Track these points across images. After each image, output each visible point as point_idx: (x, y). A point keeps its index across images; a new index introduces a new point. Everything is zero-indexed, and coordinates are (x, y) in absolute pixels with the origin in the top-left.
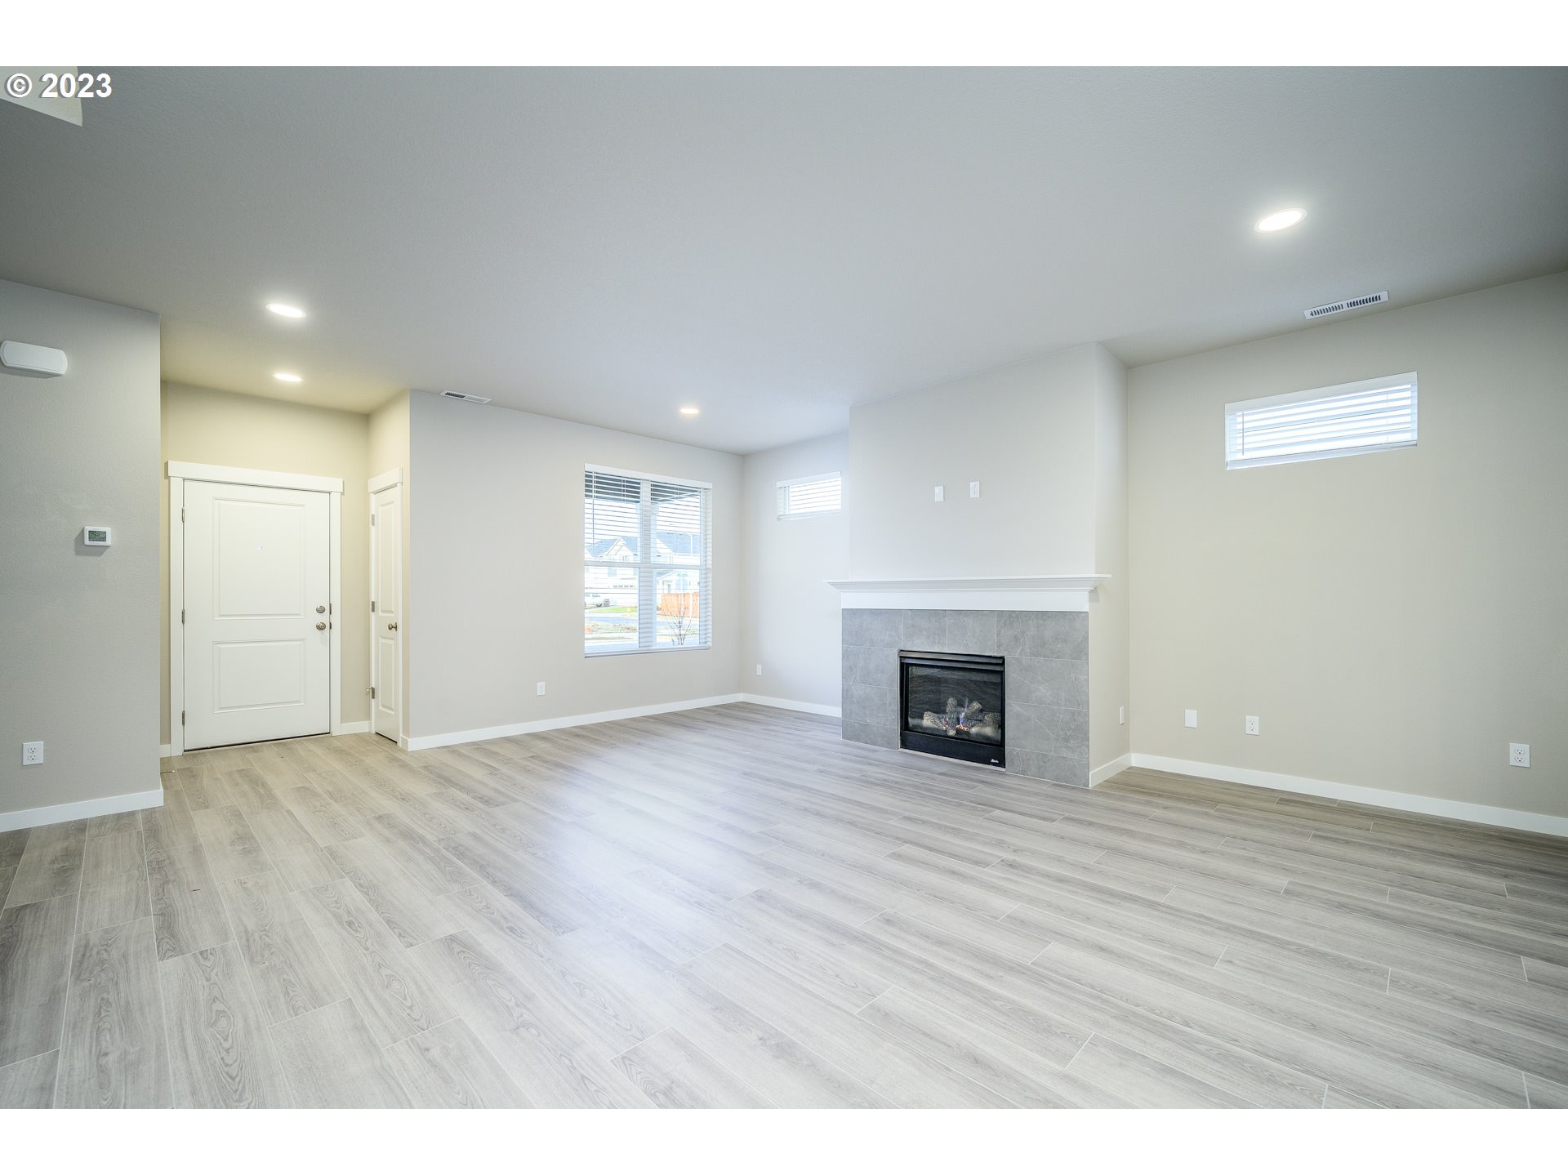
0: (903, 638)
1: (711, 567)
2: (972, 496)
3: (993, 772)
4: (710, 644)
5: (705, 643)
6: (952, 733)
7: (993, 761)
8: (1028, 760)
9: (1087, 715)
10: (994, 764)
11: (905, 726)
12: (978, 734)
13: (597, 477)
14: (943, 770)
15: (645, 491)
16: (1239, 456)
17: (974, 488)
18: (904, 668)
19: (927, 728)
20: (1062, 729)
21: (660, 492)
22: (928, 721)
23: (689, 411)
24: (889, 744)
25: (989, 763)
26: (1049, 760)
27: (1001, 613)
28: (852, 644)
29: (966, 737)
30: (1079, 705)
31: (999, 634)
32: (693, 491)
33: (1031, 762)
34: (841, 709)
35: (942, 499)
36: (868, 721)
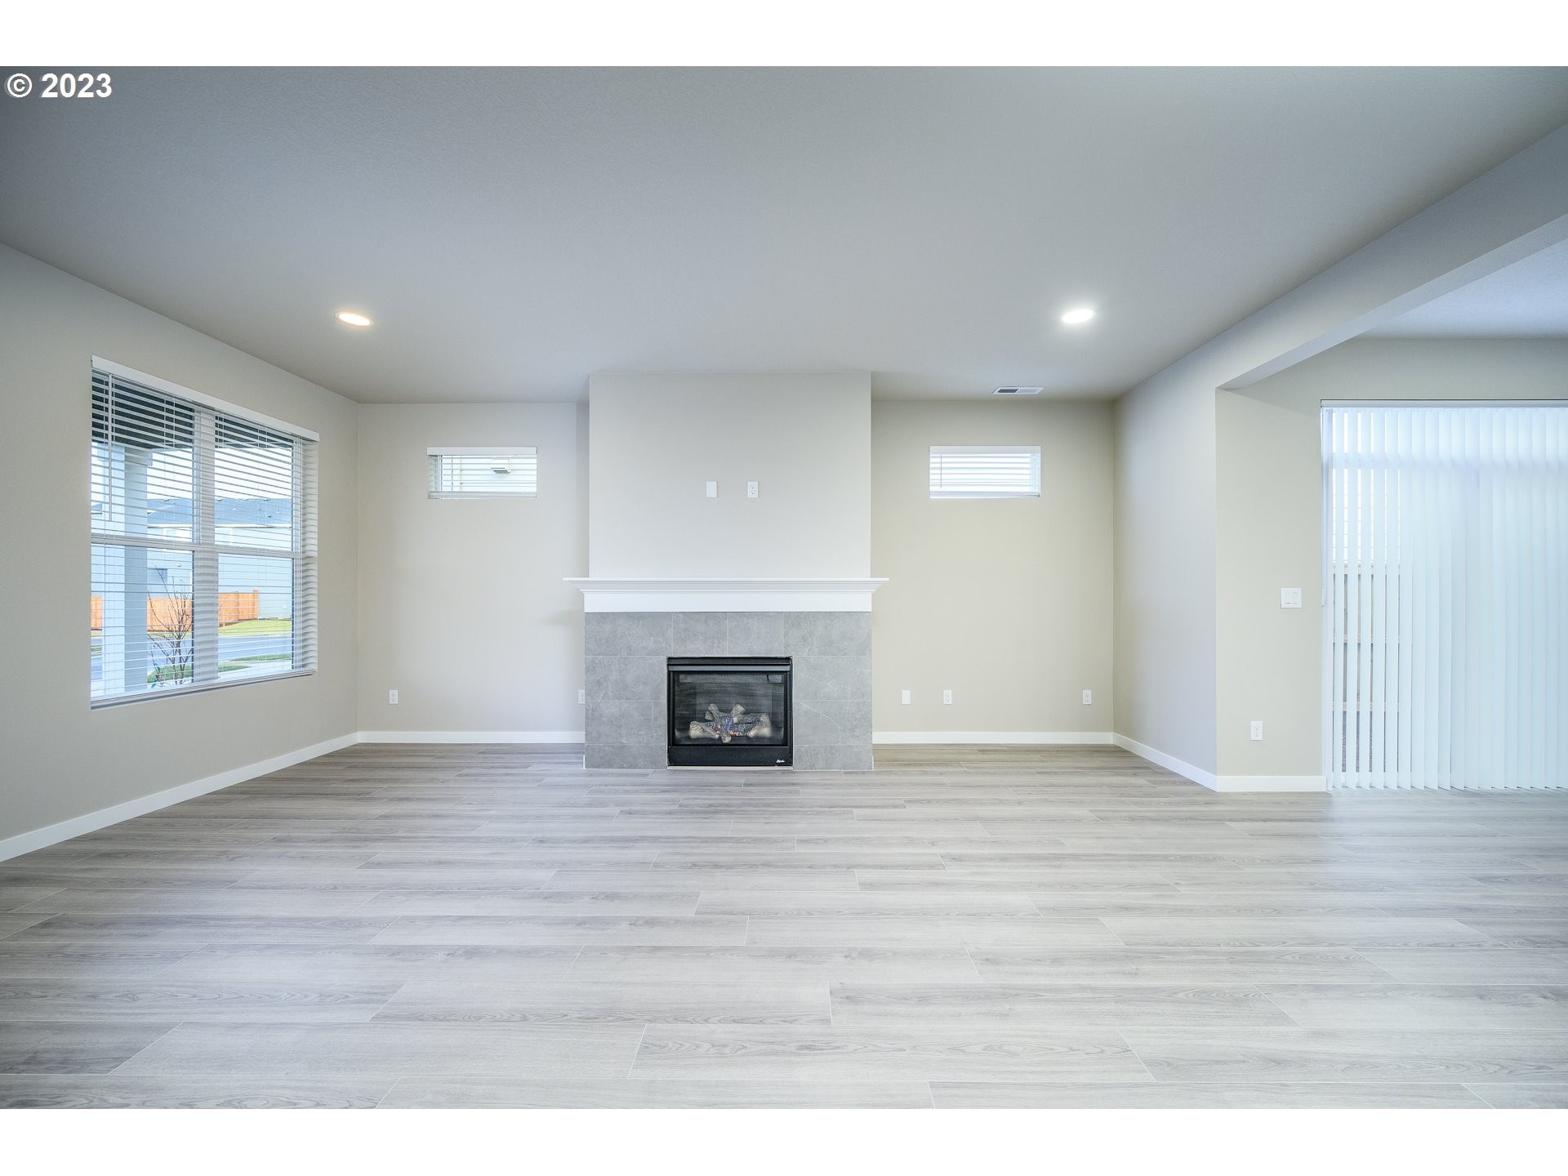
0: (672, 644)
1: (315, 554)
2: (749, 495)
3: (784, 772)
4: (314, 667)
5: (304, 666)
6: (727, 740)
7: (778, 761)
8: (817, 754)
9: (870, 705)
10: (779, 765)
11: (673, 742)
12: (757, 737)
13: (117, 387)
14: (743, 780)
15: (204, 426)
16: (938, 489)
17: (752, 490)
18: (673, 678)
19: (698, 739)
20: (849, 721)
21: (234, 431)
22: (695, 731)
23: (354, 319)
24: (654, 764)
25: (774, 764)
26: (836, 751)
27: (788, 615)
28: (599, 654)
29: (745, 742)
30: (863, 696)
31: (786, 635)
32: (285, 441)
33: (819, 756)
34: (584, 733)
35: (715, 496)
36: (624, 741)
